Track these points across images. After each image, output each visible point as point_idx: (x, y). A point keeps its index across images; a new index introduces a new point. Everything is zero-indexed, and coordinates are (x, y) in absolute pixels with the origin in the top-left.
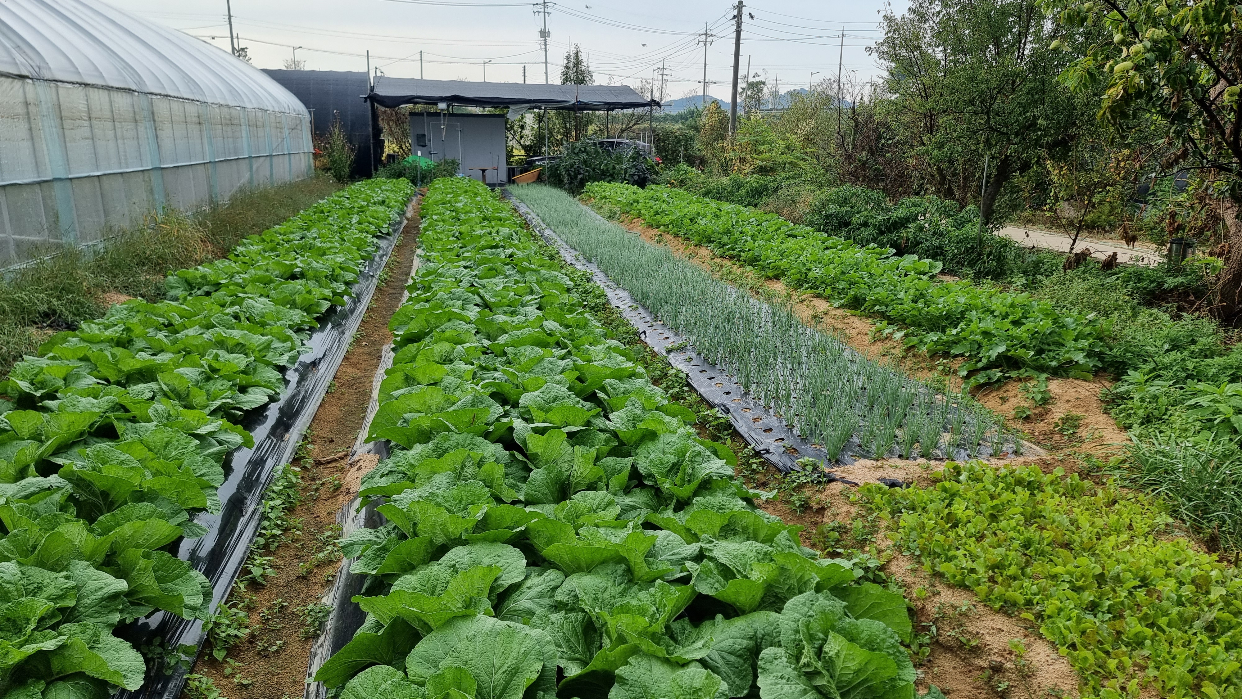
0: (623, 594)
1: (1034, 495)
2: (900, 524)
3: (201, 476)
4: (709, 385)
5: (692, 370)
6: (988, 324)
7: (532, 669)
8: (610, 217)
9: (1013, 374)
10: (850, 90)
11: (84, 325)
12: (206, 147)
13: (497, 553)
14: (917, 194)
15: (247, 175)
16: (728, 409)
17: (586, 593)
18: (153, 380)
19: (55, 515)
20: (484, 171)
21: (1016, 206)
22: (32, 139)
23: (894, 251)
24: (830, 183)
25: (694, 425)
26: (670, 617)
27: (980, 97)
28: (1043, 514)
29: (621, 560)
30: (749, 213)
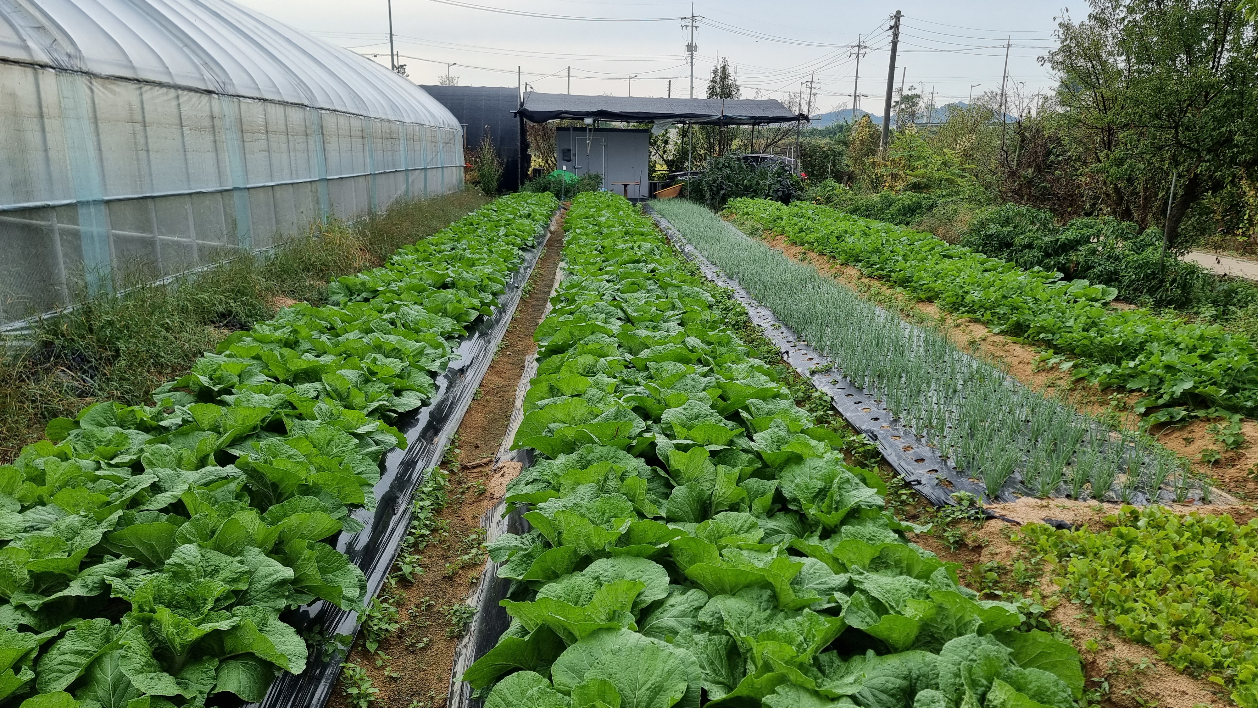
0: (768, 620)
1: (1225, 547)
2: (1069, 570)
3: (359, 473)
4: (856, 410)
5: (837, 394)
6: (1172, 357)
7: (676, 688)
8: (752, 233)
9: (1201, 413)
10: (1017, 103)
11: (257, 327)
12: (368, 160)
13: (640, 568)
14: (1088, 214)
15: (404, 187)
16: (876, 436)
17: (730, 616)
18: (317, 380)
19: (232, 503)
20: (626, 186)
21: (1205, 229)
22: (216, 150)
23: (1062, 275)
24: (989, 202)
25: (841, 450)
26: (817, 649)
27: (1167, 109)
28: (1236, 569)
29: (766, 585)
30: (900, 231)
